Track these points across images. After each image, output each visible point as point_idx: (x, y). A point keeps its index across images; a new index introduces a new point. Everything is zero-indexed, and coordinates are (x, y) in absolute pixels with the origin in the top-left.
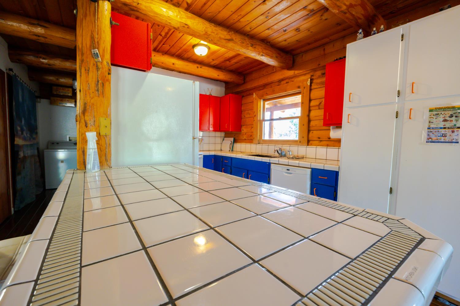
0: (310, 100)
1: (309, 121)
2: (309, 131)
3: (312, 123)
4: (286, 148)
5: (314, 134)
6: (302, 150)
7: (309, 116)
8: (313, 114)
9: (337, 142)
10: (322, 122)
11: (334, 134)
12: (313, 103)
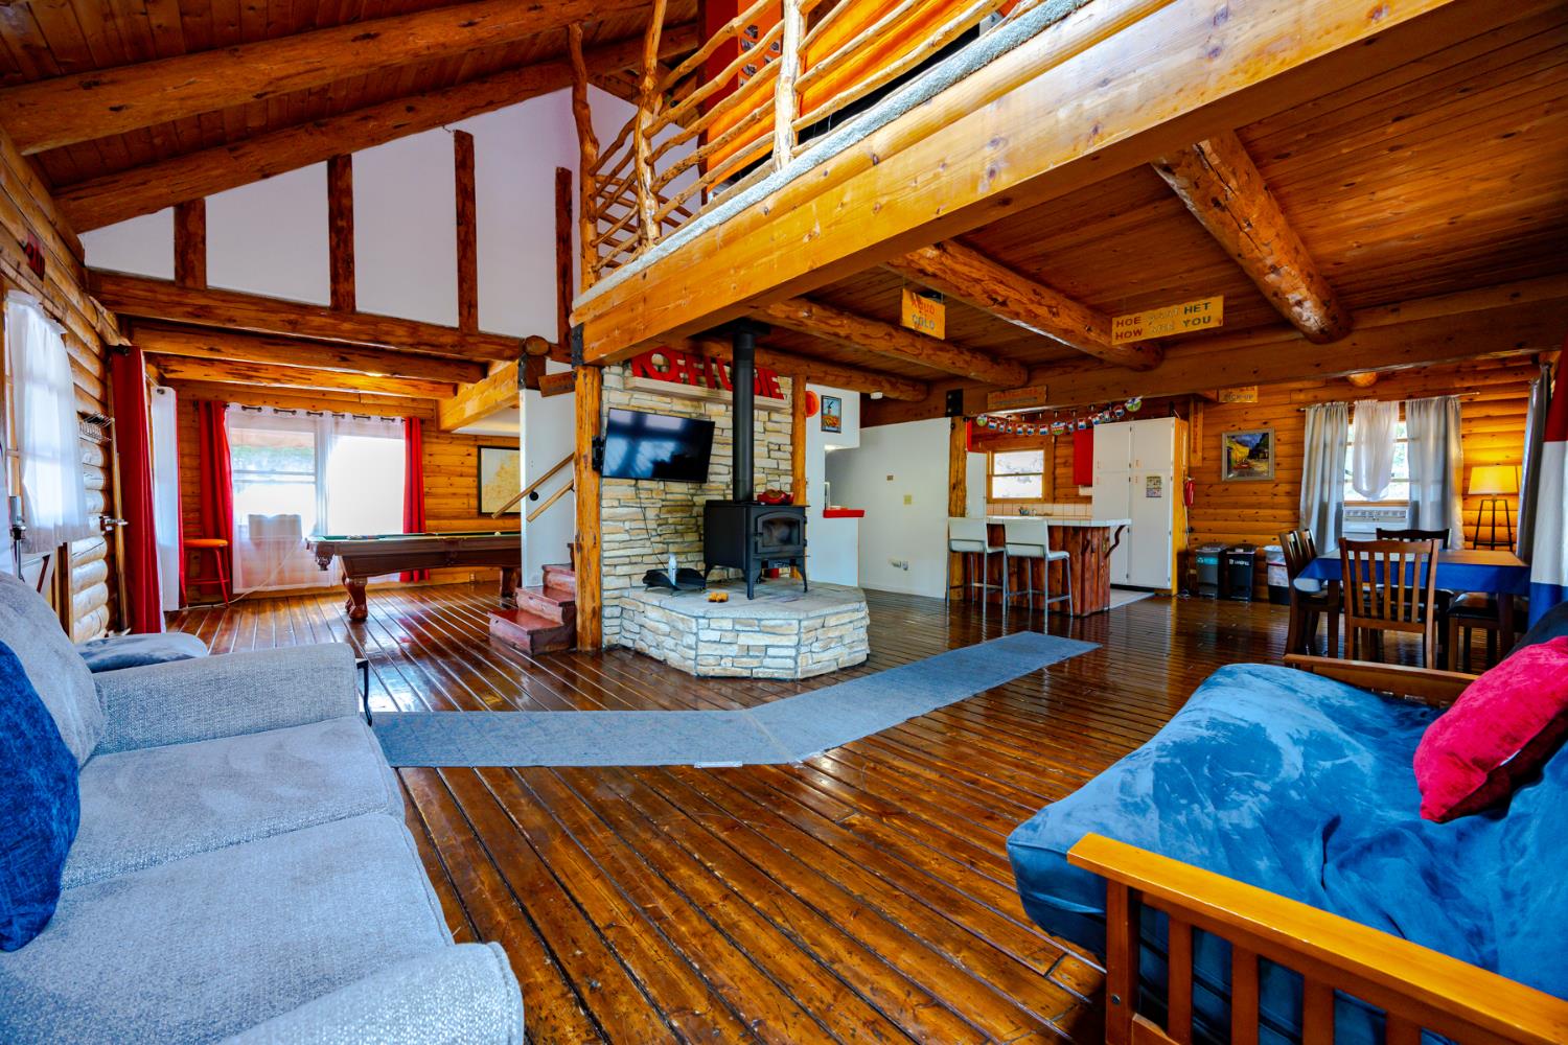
0: (1055, 457)
1: (1055, 479)
2: (1054, 489)
3: (1058, 481)
4: (1029, 507)
5: (1060, 492)
6: (1048, 507)
7: (1054, 473)
8: (1059, 471)
9: (1088, 499)
10: (1071, 481)
11: (1083, 491)
12: (1058, 461)
